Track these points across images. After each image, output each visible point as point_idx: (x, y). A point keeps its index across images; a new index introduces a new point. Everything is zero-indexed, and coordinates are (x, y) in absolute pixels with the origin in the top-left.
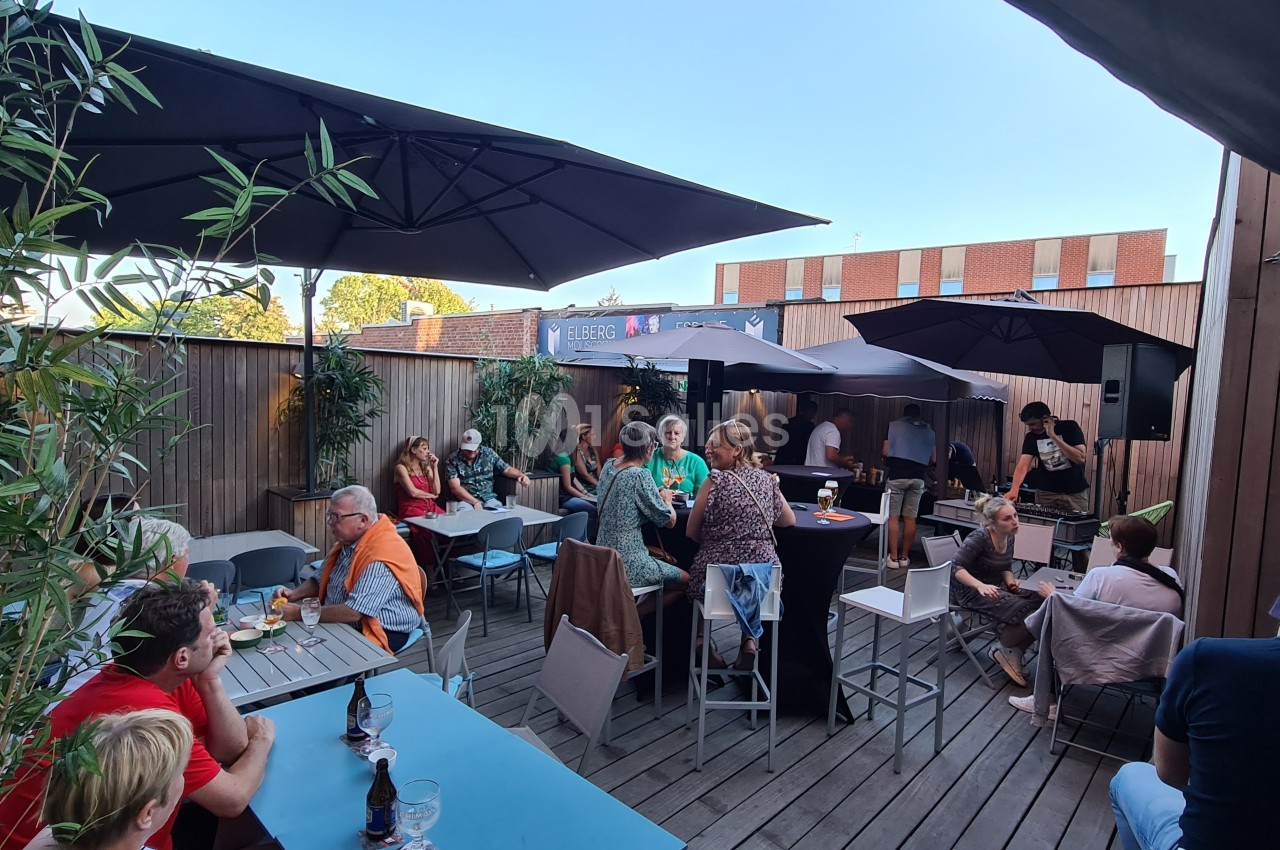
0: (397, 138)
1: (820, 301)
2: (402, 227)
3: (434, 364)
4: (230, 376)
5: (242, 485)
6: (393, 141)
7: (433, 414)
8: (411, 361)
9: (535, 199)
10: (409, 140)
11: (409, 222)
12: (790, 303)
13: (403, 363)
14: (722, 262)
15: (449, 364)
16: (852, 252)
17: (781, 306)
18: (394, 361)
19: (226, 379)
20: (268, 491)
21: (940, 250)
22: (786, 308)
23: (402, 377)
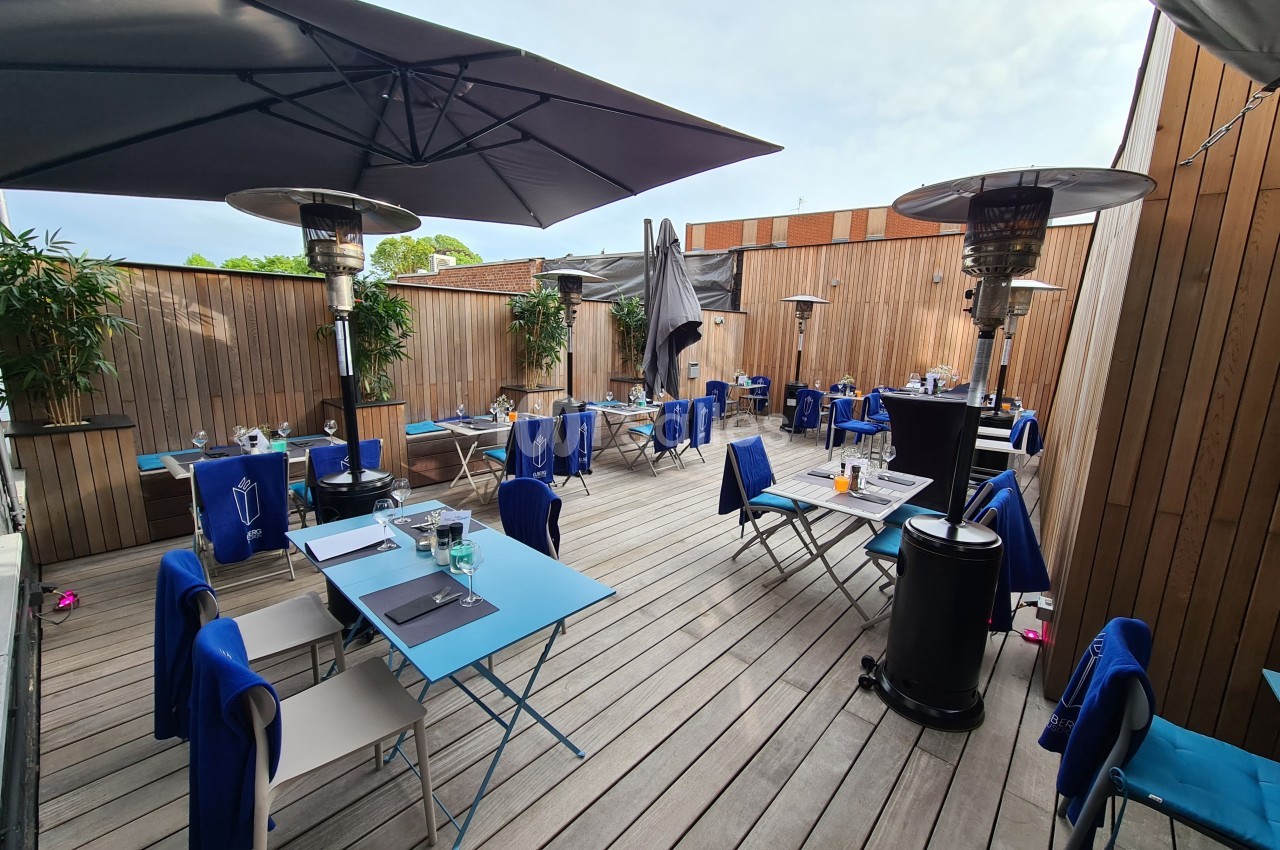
0: (398, 73)
1: (770, 247)
2: (411, 162)
3: (455, 296)
4: (281, 305)
5: (300, 396)
6: (395, 77)
7: (457, 339)
8: (435, 294)
9: (526, 136)
10: (409, 75)
11: (416, 157)
12: (748, 250)
13: (429, 294)
14: (692, 223)
15: (468, 296)
16: (797, 213)
17: (740, 253)
18: (422, 294)
19: (278, 308)
20: (323, 402)
21: (867, 211)
22: (745, 253)
23: (429, 307)
